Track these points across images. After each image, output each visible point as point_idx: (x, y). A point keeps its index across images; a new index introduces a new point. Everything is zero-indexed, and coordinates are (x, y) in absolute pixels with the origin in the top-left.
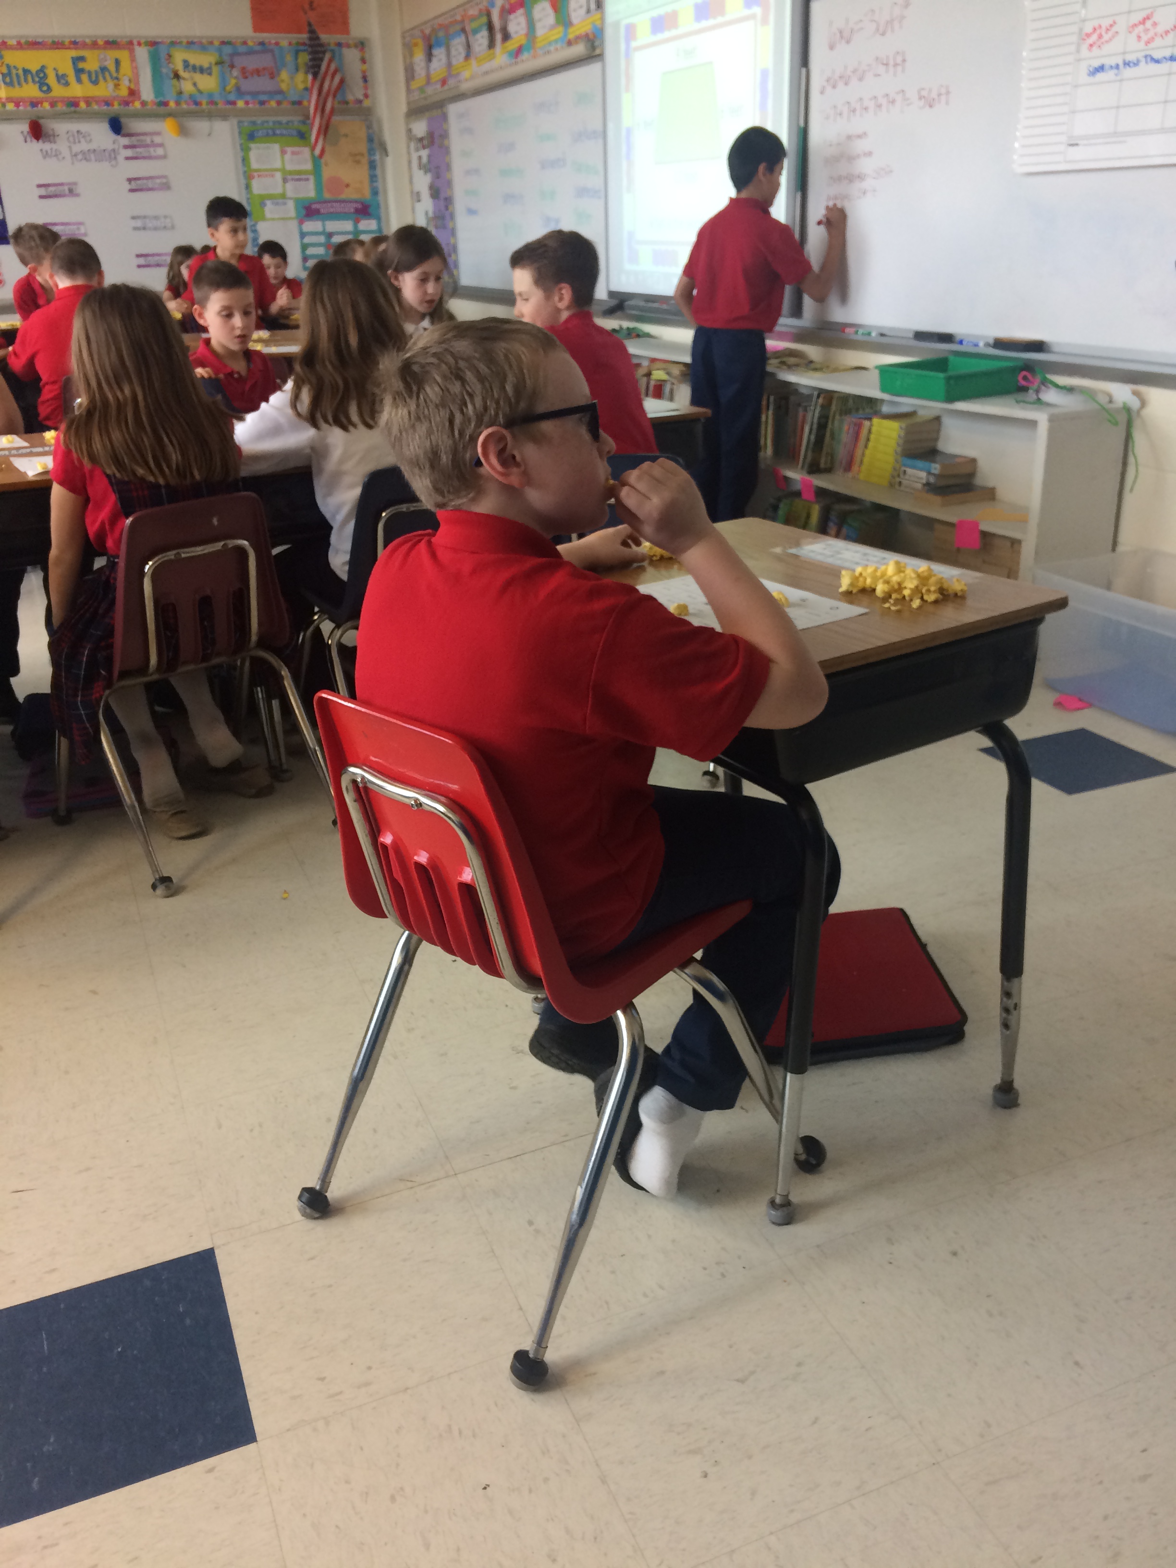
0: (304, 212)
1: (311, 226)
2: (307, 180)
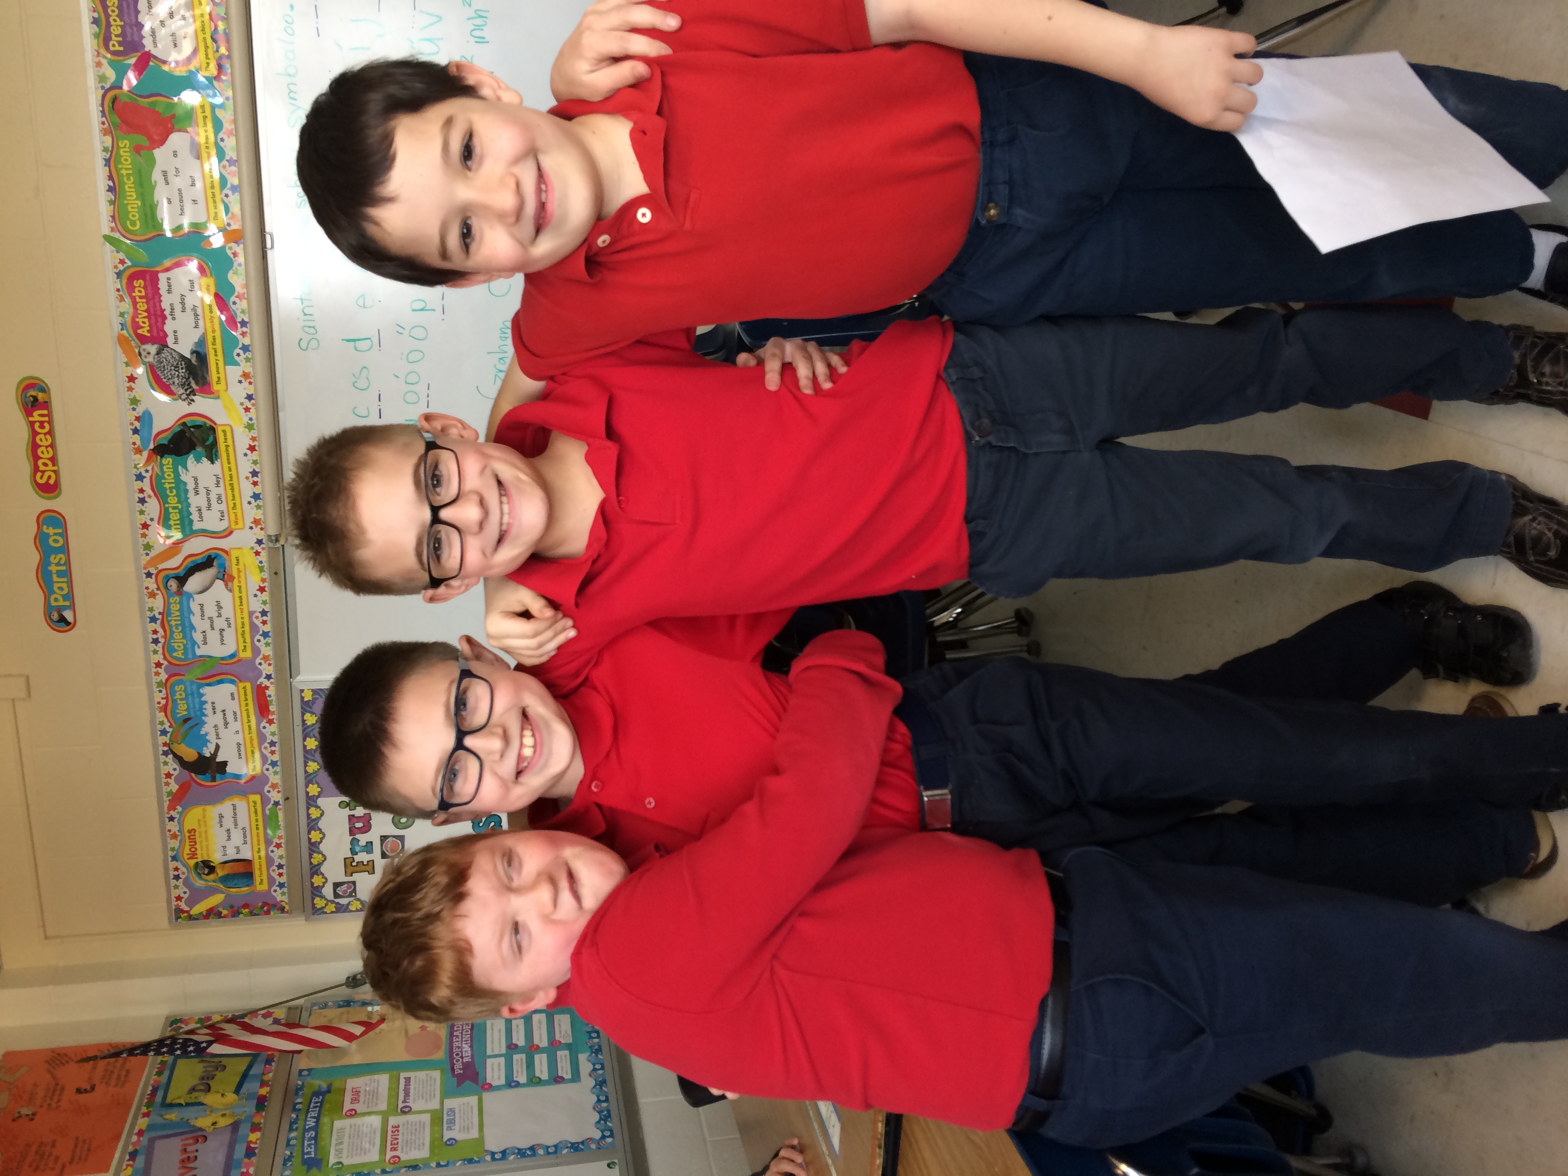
0: (468, 1084)
1: (495, 1072)
2: (408, 1080)
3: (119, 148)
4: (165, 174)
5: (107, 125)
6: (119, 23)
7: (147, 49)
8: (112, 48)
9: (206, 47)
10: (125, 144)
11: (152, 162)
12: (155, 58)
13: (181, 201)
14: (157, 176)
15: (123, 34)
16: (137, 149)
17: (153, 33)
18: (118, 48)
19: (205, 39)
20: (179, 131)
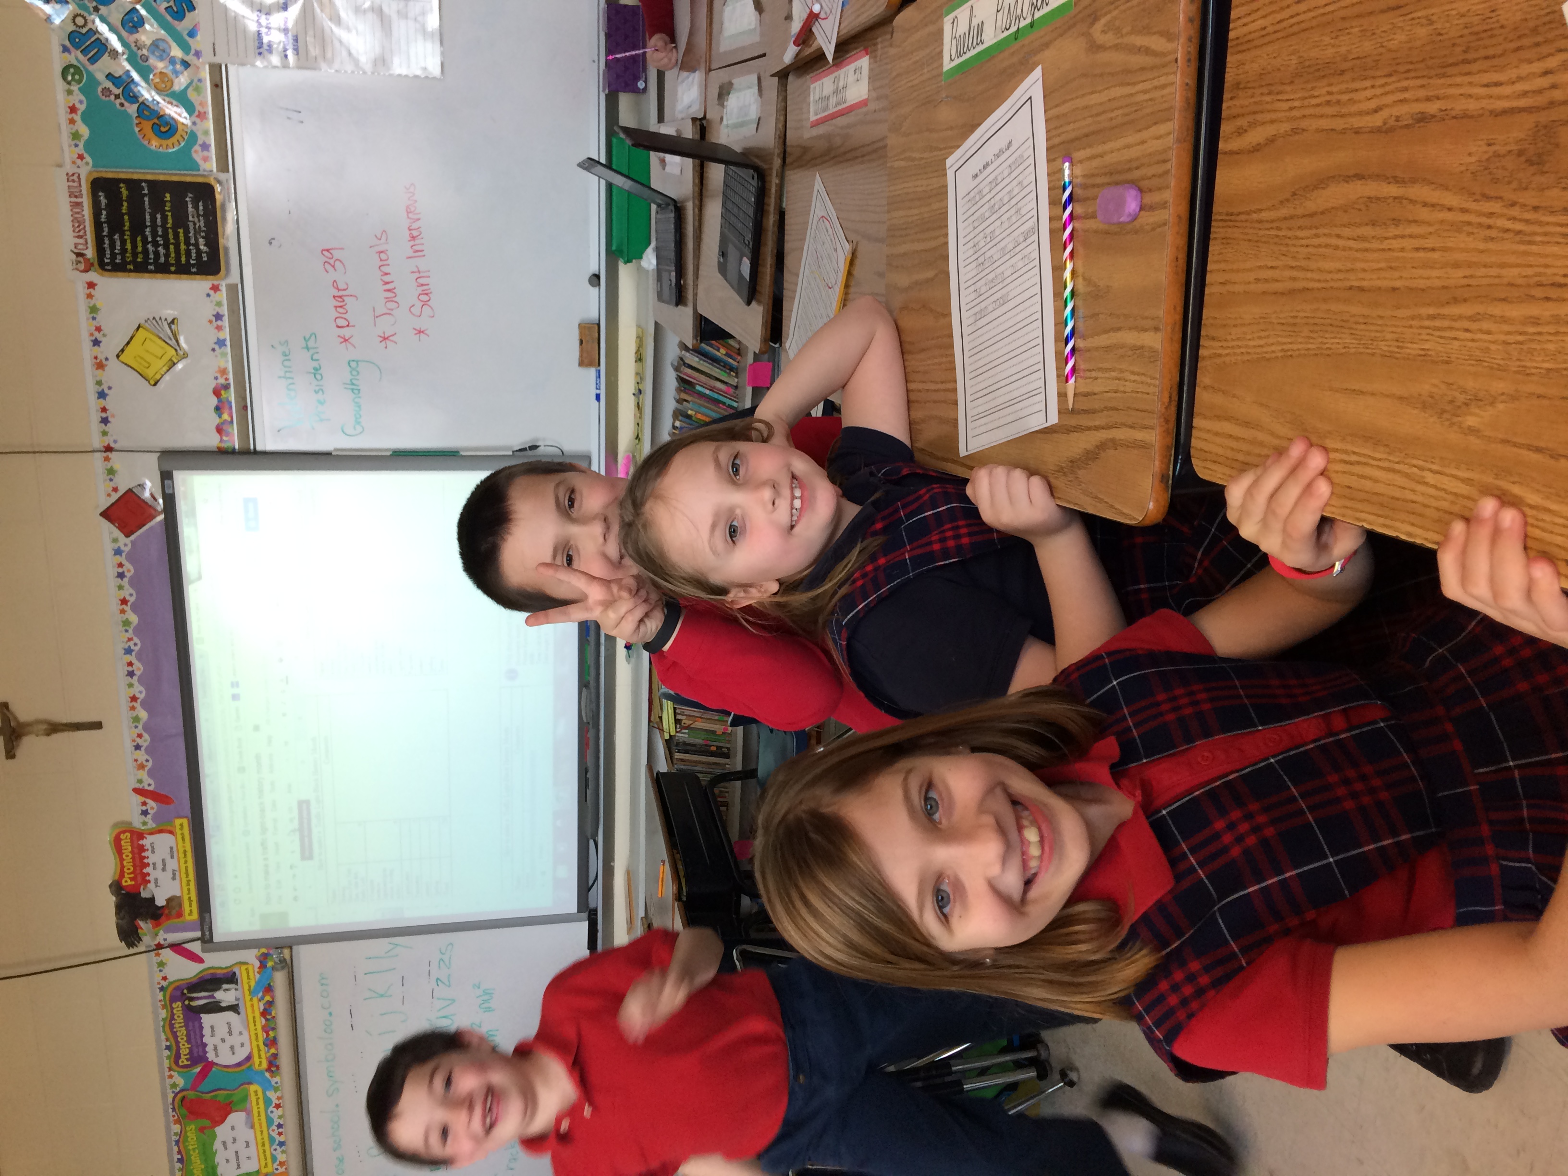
3: (186, 1132)
4: (224, 1143)
5: (176, 1117)
6: (187, 1046)
7: (210, 1060)
8: (181, 1064)
9: (259, 1050)
10: (191, 1129)
11: (214, 1137)
12: (216, 1064)
13: (238, 1159)
14: (217, 1145)
15: (191, 1052)
16: (202, 1130)
17: (215, 1048)
18: (186, 1063)
19: (258, 1046)
20: (236, 1111)
